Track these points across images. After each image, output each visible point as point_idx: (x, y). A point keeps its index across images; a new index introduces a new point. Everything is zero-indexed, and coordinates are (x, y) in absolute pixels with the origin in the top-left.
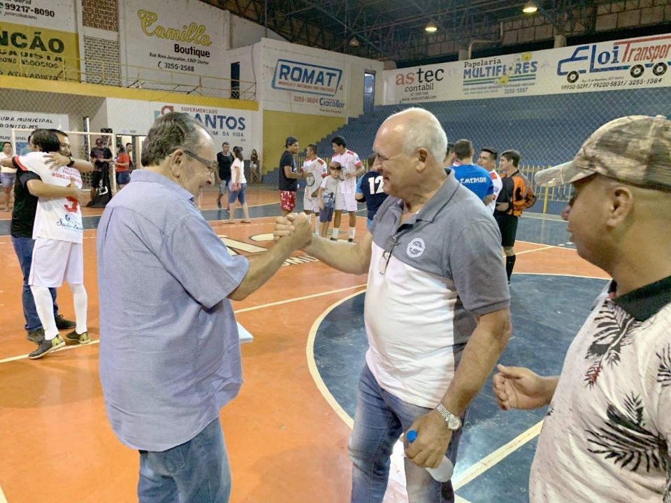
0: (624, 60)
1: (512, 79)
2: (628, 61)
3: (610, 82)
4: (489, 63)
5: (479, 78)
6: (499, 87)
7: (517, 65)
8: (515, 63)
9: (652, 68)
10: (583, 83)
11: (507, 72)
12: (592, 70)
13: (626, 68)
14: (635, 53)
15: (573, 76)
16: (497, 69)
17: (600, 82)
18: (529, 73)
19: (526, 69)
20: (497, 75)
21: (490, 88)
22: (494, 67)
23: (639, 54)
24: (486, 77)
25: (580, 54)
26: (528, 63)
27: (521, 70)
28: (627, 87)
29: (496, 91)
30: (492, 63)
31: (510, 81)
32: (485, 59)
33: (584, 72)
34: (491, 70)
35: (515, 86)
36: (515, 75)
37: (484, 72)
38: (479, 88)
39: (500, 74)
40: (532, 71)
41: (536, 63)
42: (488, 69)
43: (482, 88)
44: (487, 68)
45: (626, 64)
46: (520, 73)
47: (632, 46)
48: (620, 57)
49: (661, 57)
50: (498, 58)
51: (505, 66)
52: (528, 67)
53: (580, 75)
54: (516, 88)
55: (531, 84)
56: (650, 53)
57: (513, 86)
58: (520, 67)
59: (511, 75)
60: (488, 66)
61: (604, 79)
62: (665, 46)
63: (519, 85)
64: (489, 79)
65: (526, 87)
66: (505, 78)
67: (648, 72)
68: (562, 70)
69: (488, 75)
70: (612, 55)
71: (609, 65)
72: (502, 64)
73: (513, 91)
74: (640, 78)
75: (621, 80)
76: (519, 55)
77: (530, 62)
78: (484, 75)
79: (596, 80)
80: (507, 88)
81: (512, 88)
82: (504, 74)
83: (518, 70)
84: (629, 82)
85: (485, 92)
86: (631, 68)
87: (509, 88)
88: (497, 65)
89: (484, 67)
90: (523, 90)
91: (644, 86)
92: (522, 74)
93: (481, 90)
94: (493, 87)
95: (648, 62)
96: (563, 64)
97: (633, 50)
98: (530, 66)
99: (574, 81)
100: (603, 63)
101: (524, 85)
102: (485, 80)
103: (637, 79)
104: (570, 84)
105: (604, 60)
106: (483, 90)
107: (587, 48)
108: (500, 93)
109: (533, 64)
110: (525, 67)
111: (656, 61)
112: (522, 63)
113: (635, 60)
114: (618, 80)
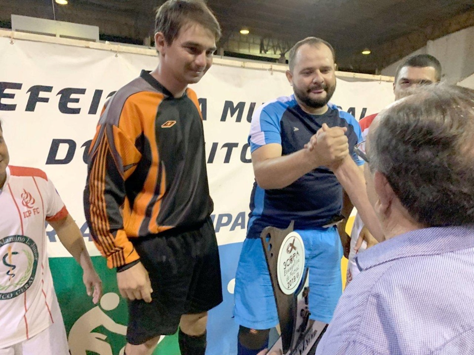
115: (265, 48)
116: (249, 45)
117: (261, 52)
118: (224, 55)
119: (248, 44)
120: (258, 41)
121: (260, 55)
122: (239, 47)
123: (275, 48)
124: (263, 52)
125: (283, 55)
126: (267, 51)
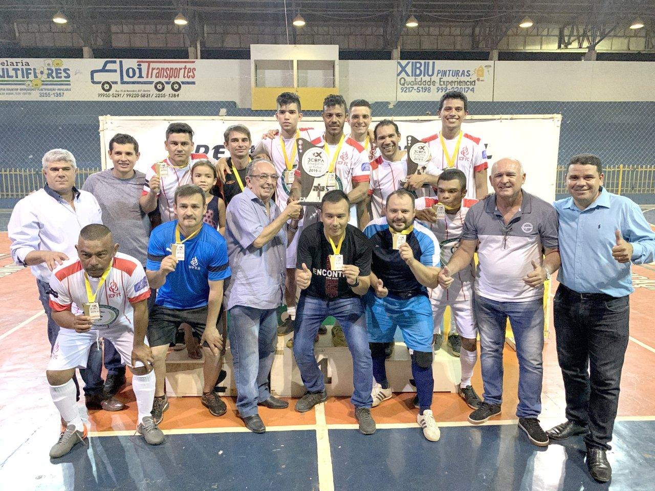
0: (147, 77)
1: (44, 83)
2: (151, 77)
3: (140, 93)
4: (15, 64)
5: (6, 79)
6: (32, 90)
7: (48, 69)
8: (46, 68)
9: (170, 85)
10: (117, 93)
11: (39, 75)
12: (123, 83)
13: (151, 83)
14: (155, 72)
15: (107, 86)
16: (27, 72)
17: (131, 93)
18: (63, 79)
19: (59, 75)
20: (28, 77)
21: (21, 90)
22: (22, 69)
23: (158, 73)
24: (14, 78)
25: (109, 66)
26: (61, 70)
27: (54, 74)
28: (154, 99)
29: (30, 94)
30: (20, 65)
31: (43, 84)
32: (10, 60)
33: (116, 83)
34: (19, 73)
35: (50, 90)
36: (48, 79)
37: (12, 73)
38: (8, 89)
39: (31, 77)
40: (65, 77)
41: (69, 70)
42: (16, 70)
43: (12, 90)
44: (13, 69)
45: (149, 80)
46: (54, 78)
47: (152, 65)
48: (144, 74)
49: (175, 77)
50: (25, 60)
51: (35, 69)
52: (61, 73)
53: (113, 85)
54: (51, 92)
55: (67, 90)
56: (167, 73)
57: (48, 90)
58: (52, 72)
59: (43, 79)
60: (15, 67)
61: (134, 91)
62: (176, 69)
63: (54, 90)
64: (18, 81)
65: (61, 92)
66: (37, 81)
67: (168, 88)
68: (95, 80)
69: (17, 77)
70: (137, 71)
71: (136, 79)
72: (31, 67)
73: (49, 95)
74: (162, 92)
75: (148, 93)
76: (49, 61)
77: (62, 69)
78: (12, 77)
79: (127, 91)
80: (42, 92)
81: (48, 92)
82: (36, 76)
83: (49, 75)
84: (155, 95)
85: (16, 93)
86: (154, 84)
87: (45, 92)
88: (24, 67)
89: (10, 68)
90: (59, 95)
91: (166, 99)
92: (55, 79)
93: (12, 92)
94: (25, 89)
95: (167, 80)
96: (95, 75)
97: (153, 69)
98: (62, 71)
99: (108, 90)
100: (132, 77)
101: (59, 90)
102: (13, 81)
103: (160, 93)
104: (105, 93)
105: (131, 74)
106: (14, 92)
107: (115, 62)
108: (35, 96)
109: (65, 70)
110: (57, 73)
111: (173, 80)
112: (54, 68)
113: (156, 77)
114: (146, 93)
115: (566, 39)
116: (541, 39)
117: (559, 47)
118: (499, 60)
119: (539, 38)
120: (557, 32)
121: (559, 51)
122: (525, 45)
123: (581, 38)
124: (562, 46)
125: (591, 48)
126: (570, 44)
